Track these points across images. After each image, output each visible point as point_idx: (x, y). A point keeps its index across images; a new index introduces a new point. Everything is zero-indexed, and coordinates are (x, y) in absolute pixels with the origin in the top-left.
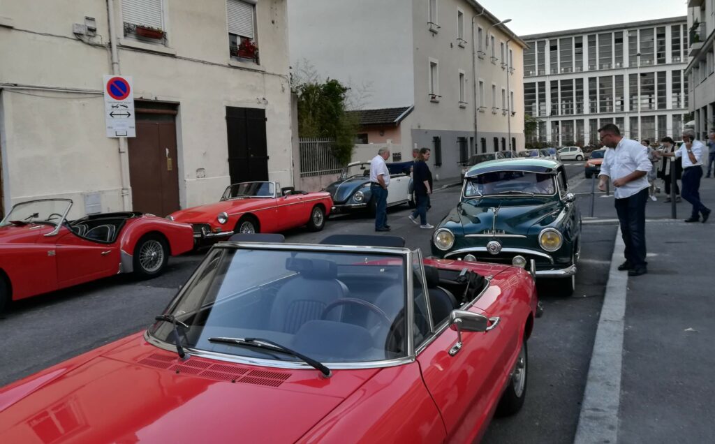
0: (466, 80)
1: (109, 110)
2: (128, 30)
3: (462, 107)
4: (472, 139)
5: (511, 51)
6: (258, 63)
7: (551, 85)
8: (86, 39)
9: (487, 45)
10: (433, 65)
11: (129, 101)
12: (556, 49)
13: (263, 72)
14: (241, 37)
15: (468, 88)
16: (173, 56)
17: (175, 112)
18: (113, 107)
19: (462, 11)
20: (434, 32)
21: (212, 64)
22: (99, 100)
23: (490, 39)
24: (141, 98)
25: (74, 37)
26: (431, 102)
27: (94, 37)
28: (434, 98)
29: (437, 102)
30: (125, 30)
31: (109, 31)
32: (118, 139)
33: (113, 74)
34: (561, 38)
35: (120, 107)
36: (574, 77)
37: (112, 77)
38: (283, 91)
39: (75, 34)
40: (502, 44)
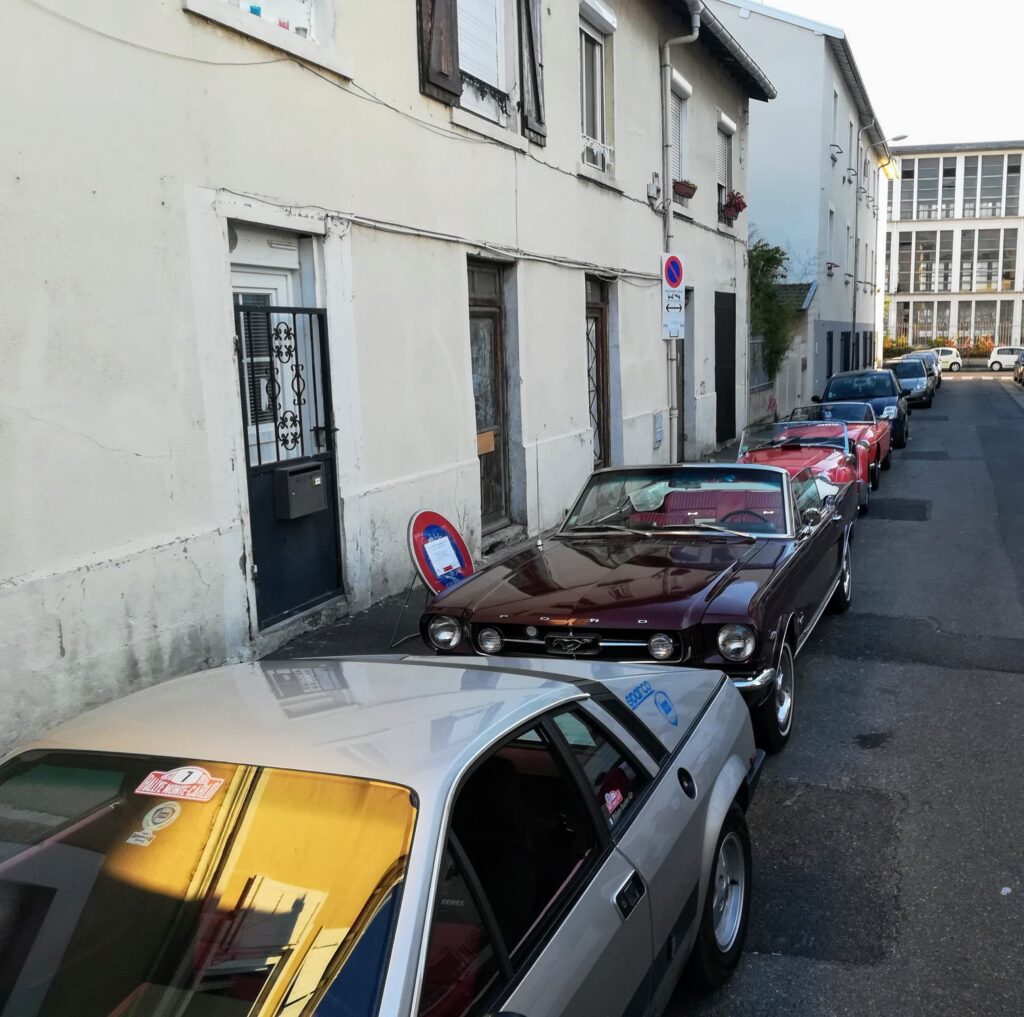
0: (851, 238)
1: (666, 301)
3: (846, 283)
4: (849, 334)
6: (731, 224)
7: (901, 239)
8: (654, 203)
9: (865, 175)
10: (831, 214)
11: (681, 289)
12: (912, 177)
13: (735, 239)
16: (692, 220)
18: (669, 297)
19: (852, 121)
20: (834, 160)
22: (659, 288)
23: (867, 166)
25: (648, 202)
26: (828, 274)
27: (657, 199)
28: (830, 268)
29: (832, 276)
33: (668, 251)
35: (675, 298)
36: (938, 227)
37: (668, 256)
38: (745, 265)
39: (650, 197)
40: (874, 173)
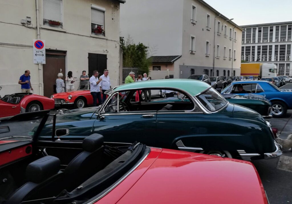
0: (210, 45)
1: (35, 53)
2: (45, 22)
3: (207, 56)
4: (211, 70)
5: (235, 32)
6: (104, 36)
7: (258, 48)
8: (26, 25)
9: (222, 30)
10: (193, 38)
11: (43, 50)
12: (261, 32)
13: (107, 40)
14: (97, 25)
15: (211, 47)
16: (65, 32)
17: (65, 55)
18: (37, 52)
19: (209, 15)
20: (194, 24)
21: (83, 36)
22: (31, 49)
23: (224, 27)
24: (50, 49)
25: (21, 24)
26: (191, 54)
27: (30, 24)
28: (192, 52)
29: (194, 54)
30: (44, 22)
31: (37, 22)
32: (38, 64)
33: (38, 39)
34: (264, 27)
35: (40, 52)
37: (37, 40)
38: (116, 47)
39: (22, 23)
40: (231, 29)
